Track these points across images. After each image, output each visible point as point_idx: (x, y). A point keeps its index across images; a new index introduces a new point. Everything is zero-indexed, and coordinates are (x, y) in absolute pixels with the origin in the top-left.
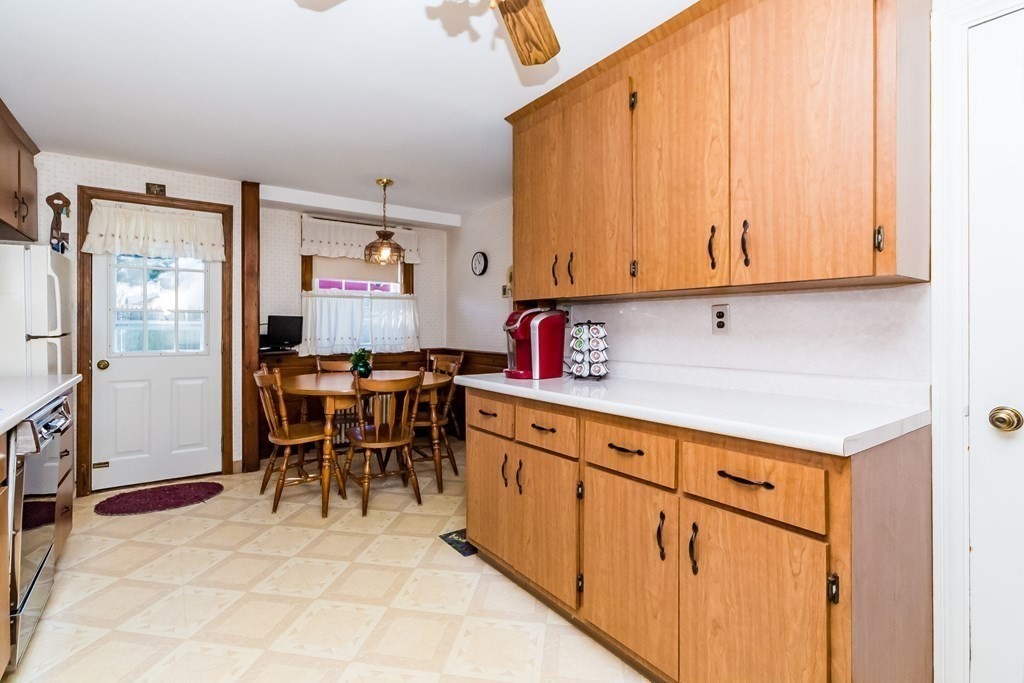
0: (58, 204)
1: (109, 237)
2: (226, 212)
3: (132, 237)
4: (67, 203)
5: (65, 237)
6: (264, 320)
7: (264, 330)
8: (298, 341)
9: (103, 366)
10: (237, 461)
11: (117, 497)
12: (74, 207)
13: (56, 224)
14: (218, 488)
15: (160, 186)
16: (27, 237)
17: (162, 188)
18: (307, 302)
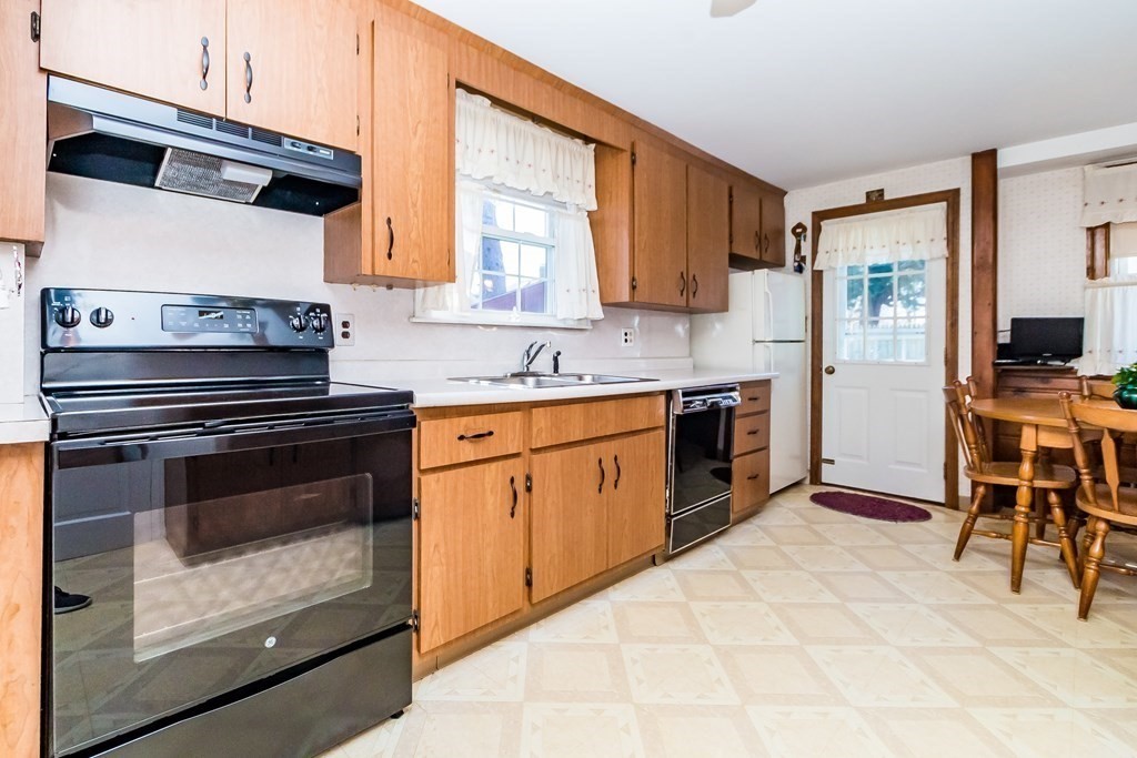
0: (799, 230)
1: (833, 253)
2: (951, 198)
3: (851, 248)
4: (805, 229)
5: (803, 259)
6: (1004, 324)
7: (1004, 338)
8: (1078, 353)
9: (831, 371)
10: (965, 498)
11: (834, 493)
12: (809, 233)
13: (798, 249)
14: (926, 516)
15: (878, 191)
16: (777, 263)
17: (881, 192)
18: (1094, 297)
